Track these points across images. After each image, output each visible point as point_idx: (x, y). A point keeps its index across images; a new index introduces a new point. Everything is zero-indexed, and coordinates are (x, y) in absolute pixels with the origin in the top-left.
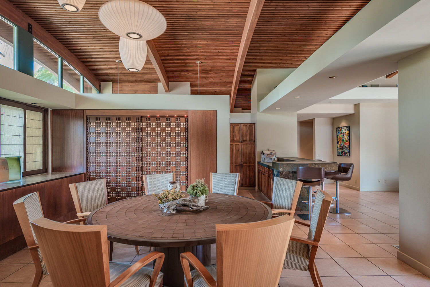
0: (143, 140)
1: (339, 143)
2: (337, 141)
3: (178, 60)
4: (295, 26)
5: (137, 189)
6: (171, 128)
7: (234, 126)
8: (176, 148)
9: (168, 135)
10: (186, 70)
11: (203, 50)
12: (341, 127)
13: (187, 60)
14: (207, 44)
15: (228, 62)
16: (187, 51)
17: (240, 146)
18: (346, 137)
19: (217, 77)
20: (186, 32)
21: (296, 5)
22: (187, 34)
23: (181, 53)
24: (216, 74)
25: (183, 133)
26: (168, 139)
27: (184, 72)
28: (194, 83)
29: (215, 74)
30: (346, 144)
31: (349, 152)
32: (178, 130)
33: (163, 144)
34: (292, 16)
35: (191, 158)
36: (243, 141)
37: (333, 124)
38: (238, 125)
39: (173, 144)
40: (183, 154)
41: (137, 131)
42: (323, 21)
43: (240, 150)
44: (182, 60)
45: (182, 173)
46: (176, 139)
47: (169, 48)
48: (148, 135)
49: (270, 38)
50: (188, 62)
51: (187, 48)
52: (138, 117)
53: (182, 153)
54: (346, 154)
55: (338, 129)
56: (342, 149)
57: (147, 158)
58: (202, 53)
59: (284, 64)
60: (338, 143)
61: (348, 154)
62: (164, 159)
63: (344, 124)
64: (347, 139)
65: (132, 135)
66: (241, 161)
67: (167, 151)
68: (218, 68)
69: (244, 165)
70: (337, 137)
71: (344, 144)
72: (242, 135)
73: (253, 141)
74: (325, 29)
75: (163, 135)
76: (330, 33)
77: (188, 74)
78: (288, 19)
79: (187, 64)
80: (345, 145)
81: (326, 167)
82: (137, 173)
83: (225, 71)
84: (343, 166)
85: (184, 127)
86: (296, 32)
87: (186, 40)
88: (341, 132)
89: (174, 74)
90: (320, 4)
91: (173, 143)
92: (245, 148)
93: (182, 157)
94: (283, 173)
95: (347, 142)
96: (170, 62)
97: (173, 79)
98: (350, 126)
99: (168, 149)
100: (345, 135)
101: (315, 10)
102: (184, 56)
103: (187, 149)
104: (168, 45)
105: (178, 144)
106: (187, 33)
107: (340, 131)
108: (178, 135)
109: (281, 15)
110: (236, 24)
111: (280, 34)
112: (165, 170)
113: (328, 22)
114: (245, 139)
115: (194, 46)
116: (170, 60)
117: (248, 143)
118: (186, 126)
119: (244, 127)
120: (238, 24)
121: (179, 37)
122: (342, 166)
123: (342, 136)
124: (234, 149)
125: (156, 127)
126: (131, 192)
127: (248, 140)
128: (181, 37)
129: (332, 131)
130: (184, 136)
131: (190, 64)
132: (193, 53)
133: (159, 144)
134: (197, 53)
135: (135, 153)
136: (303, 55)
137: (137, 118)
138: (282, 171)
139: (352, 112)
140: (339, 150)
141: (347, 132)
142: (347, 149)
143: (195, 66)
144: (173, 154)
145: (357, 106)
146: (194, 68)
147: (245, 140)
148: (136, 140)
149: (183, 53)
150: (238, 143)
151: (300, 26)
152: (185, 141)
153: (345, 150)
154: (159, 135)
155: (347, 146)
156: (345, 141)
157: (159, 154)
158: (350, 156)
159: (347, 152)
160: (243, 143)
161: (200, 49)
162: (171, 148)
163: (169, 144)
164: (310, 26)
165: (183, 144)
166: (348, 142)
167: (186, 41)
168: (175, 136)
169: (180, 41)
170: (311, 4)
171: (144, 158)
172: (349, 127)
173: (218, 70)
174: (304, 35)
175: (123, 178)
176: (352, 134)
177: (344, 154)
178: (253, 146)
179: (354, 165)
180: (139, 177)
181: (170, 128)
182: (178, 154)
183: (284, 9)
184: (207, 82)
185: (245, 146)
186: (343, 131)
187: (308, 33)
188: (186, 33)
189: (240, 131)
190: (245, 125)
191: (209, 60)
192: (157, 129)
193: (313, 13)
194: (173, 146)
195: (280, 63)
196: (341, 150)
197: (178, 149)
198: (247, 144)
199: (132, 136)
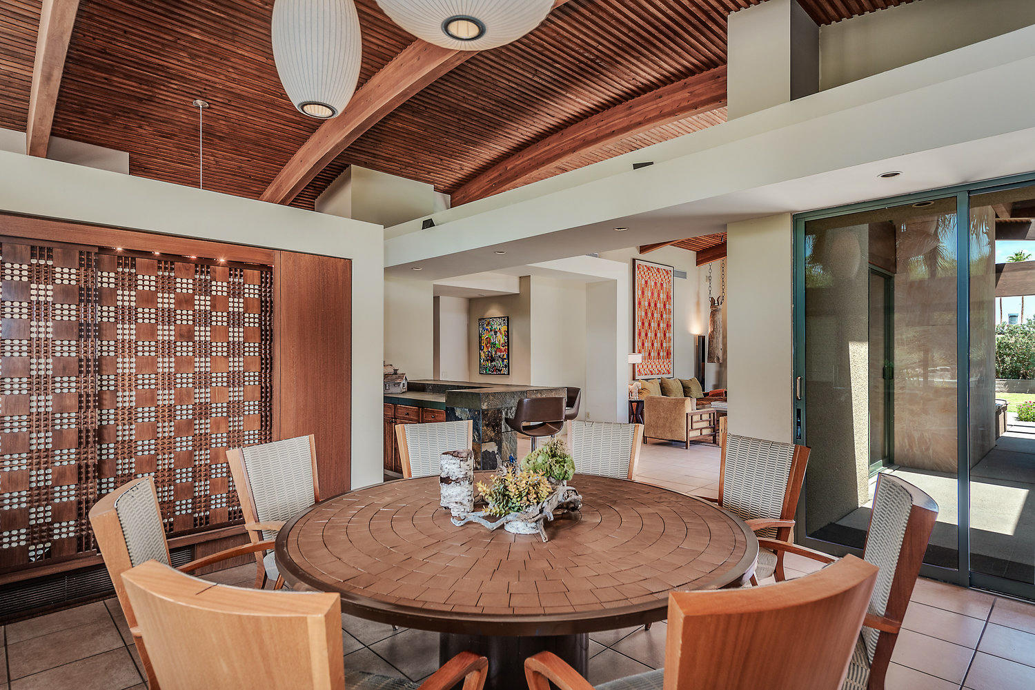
0: (107, 333)
1: (485, 350)
2: (480, 346)
3: (128, 76)
4: (486, 100)
5: (80, 509)
6: (214, 298)
8: (231, 359)
9: (204, 318)
10: (140, 114)
11: (237, 77)
12: (490, 318)
13: (162, 87)
14: (259, 65)
15: (291, 129)
16: (185, 63)
18: (501, 338)
19: (233, 159)
20: (222, 9)
21: (518, 61)
22: (222, 15)
23: (157, 61)
24: (236, 150)
25: (252, 315)
26: (202, 333)
27: (129, 118)
28: (142, 159)
29: (234, 150)
30: (501, 351)
31: (508, 366)
32: (236, 305)
33: (184, 349)
34: (497, 78)
35: (283, 390)
37: (469, 311)
39: (219, 349)
40: (252, 378)
41: (81, 301)
42: (536, 108)
44: (141, 80)
45: (249, 435)
46: (231, 334)
47: (122, 33)
48: (126, 315)
49: (424, 106)
50: (162, 94)
51: (190, 54)
52: (84, 249)
53: (249, 376)
54: (500, 371)
55: (483, 321)
56: (492, 360)
57: (120, 394)
58: (228, 84)
59: (414, 170)
60: (481, 349)
61: (504, 371)
62: (189, 397)
63: (495, 312)
64: (502, 341)
65: (58, 312)
67: (197, 370)
68: (252, 135)
70: (480, 337)
71: (496, 352)
74: (527, 123)
75: (184, 317)
76: (529, 134)
77: (140, 127)
78: (485, 81)
79: (157, 100)
80: (498, 354)
82: (82, 451)
83: (266, 149)
85: (257, 296)
86: (481, 112)
87: (202, 30)
88: (489, 328)
89: (83, 113)
90: (556, 77)
91: (220, 344)
93: (249, 387)
95: (503, 347)
96: (90, 74)
97: (69, 129)
98: (510, 317)
99: (201, 364)
100: (498, 334)
101: (541, 84)
102: (160, 73)
103: (267, 364)
104: (127, 21)
105: (234, 350)
106: (223, 13)
107: (487, 326)
108: (235, 320)
109: (482, 68)
110: (377, 49)
111: (451, 104)
112: (191, 433)
113: (542, 114)
115: (216, 57)
116: (98, 68)
118: (260, 295)
120: (382, 50)
121: (187, 14)
123: (492, 335)
125: (194, 294)
126: (51, 523)
128: (192, 17)
129: (468, 324)
130: (257, 325)
131: (167, 103)
132: (199, 74)
133: (168, 348)
134: (213, 79)
135: (73, 379)
136: (460, 162)
137: (81, 253)
139: (515, 290)
140: (483, 363)
141: (503, 328)
142: (503, 362)
143: (181, 111)
144: (219, 380)
145: (524, 281)
146: (173, 116)
148: (76, 330)
149: (165, 63)
151: (494, 103)
152: (258, 340)
153: (499, 363)
154: (168, 317)
155: (503, 355)
156: (498, 346)
157: (169, 381)
158: (509, 374)
159: (503, 367)
161: (231, 70)
162: (214, 360)
163: (204, 350)
164: (509, 109)
165: (253, 349)
166: (506, 347)
167: (199, 34)
168: (225, 324)
169: (181, 27)
170: (543, 71)
171: (107, 396)
172: (508, 318)
173: (248, 140)
174: (487, 123)
175: (14, 476)
176: (514, 333)
177: (497, 371)
180: (87, 466)
181: (208, 298)
182: (234, 380)
183: (496, 59)
184: (192, 166)
186: (494, 327)
187: (497, 122)
188: (220, 11)
191: (236, 108)
192: (163, 298)
193: (532, 88)
194: (220, 354)
195: (409, 165)
196: (488, 363)
197: (237, 364)
199: (58, 318)
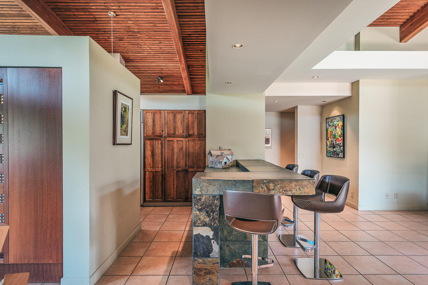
1: (330, 140)
2: (327, 137)
7: (175, 115)
12: (332, 117)
13: (91, 10)
17: (184, 143)
18: (339, 131)
30: (339, 141)
31: (344, 152)
36: (189, 136)
37: (321, 114)
38: (180, 112)
43: (184, 149)
50: (96, 15)
54: (338, 155)
55: (329, 120)
56: (334, 147)
60: (327, 139)
61: (341, 155)
63: (336, 112)
64: (340, 133)
66: (186, 165)
69: (191, 170)
70: (327, 131)
72: (187, 127)
73: (202, 136)
79: (98, 19)
80: (337, 142)
81: (292, 186)
84: (330, 181)
88: (332, 124)
92: (191, 146)
94: (200, 199)
95: (340, 137)
98: (345, 115)
100: (337, 128)
107: (331, 122)
114: (191, 133)
117: (196, 138)
119: (190, 115)
122: (327, 181)
123: (333, 129)
124: (175, 148)
127: (196, 134)
129: (321, 123)
131: (102, 19)
138: (200, 195)
139: (348, 94)
140: (329, 149)
141: (341, 124)
142: (340, 148)
145: (355, 85)
147: (191, 135)
150: (181, 139)
153: (337, 149)
155: (340, 143)
156: (337, 137)
158: (344, 157)
159: (340, 152)
160: (189, 138)
166: (342, 138)
172: (343, 116)
176: (348, 127)
177: (336, 155)
178: (203, 143)
179: (349, 182)
185: (191, 144)
186: (335, 123)
189: (184, 121)
190: (191, 112)
191: (126, 10)
196: (331, 149)
198: (194, 140)
